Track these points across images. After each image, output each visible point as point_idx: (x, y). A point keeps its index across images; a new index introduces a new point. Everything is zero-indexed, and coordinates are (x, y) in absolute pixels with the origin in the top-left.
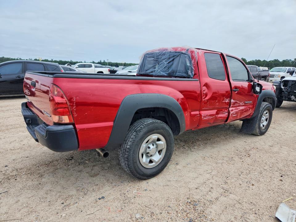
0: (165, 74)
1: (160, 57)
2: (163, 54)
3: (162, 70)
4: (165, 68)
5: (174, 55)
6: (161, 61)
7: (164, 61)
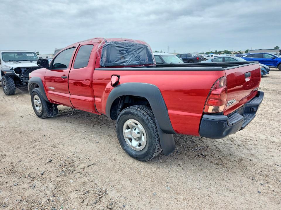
0: (136, 63)
1: (129, 47)
2: (132, 45)
3: (134, 60)
4: (135, 58)
5: (141, 47)
6: (130, 52)
7: (133, 51)
